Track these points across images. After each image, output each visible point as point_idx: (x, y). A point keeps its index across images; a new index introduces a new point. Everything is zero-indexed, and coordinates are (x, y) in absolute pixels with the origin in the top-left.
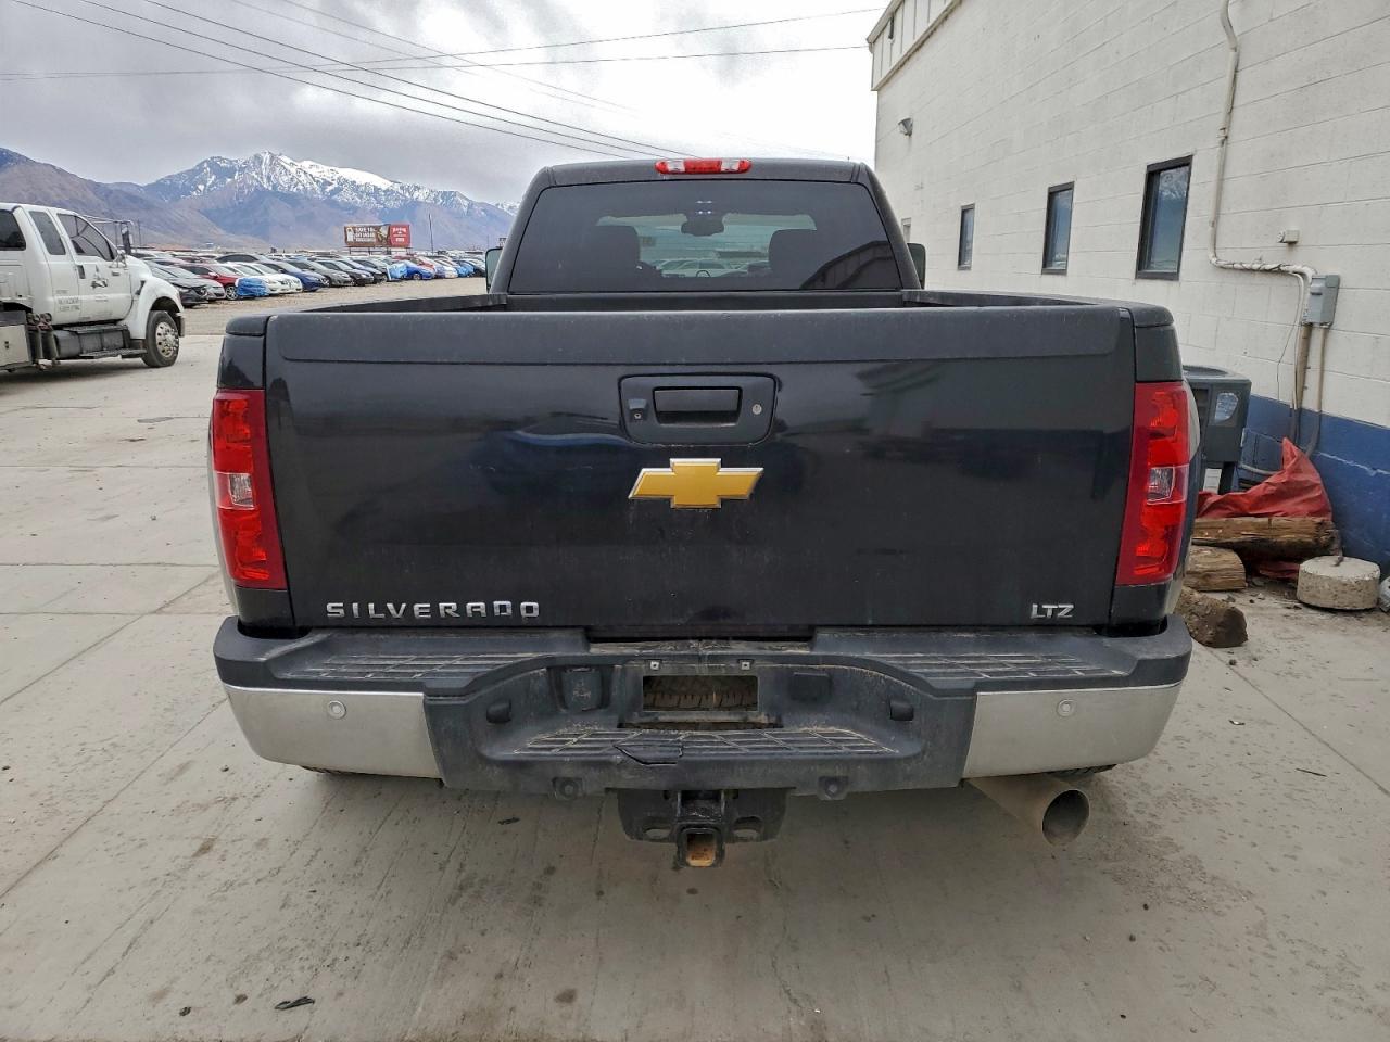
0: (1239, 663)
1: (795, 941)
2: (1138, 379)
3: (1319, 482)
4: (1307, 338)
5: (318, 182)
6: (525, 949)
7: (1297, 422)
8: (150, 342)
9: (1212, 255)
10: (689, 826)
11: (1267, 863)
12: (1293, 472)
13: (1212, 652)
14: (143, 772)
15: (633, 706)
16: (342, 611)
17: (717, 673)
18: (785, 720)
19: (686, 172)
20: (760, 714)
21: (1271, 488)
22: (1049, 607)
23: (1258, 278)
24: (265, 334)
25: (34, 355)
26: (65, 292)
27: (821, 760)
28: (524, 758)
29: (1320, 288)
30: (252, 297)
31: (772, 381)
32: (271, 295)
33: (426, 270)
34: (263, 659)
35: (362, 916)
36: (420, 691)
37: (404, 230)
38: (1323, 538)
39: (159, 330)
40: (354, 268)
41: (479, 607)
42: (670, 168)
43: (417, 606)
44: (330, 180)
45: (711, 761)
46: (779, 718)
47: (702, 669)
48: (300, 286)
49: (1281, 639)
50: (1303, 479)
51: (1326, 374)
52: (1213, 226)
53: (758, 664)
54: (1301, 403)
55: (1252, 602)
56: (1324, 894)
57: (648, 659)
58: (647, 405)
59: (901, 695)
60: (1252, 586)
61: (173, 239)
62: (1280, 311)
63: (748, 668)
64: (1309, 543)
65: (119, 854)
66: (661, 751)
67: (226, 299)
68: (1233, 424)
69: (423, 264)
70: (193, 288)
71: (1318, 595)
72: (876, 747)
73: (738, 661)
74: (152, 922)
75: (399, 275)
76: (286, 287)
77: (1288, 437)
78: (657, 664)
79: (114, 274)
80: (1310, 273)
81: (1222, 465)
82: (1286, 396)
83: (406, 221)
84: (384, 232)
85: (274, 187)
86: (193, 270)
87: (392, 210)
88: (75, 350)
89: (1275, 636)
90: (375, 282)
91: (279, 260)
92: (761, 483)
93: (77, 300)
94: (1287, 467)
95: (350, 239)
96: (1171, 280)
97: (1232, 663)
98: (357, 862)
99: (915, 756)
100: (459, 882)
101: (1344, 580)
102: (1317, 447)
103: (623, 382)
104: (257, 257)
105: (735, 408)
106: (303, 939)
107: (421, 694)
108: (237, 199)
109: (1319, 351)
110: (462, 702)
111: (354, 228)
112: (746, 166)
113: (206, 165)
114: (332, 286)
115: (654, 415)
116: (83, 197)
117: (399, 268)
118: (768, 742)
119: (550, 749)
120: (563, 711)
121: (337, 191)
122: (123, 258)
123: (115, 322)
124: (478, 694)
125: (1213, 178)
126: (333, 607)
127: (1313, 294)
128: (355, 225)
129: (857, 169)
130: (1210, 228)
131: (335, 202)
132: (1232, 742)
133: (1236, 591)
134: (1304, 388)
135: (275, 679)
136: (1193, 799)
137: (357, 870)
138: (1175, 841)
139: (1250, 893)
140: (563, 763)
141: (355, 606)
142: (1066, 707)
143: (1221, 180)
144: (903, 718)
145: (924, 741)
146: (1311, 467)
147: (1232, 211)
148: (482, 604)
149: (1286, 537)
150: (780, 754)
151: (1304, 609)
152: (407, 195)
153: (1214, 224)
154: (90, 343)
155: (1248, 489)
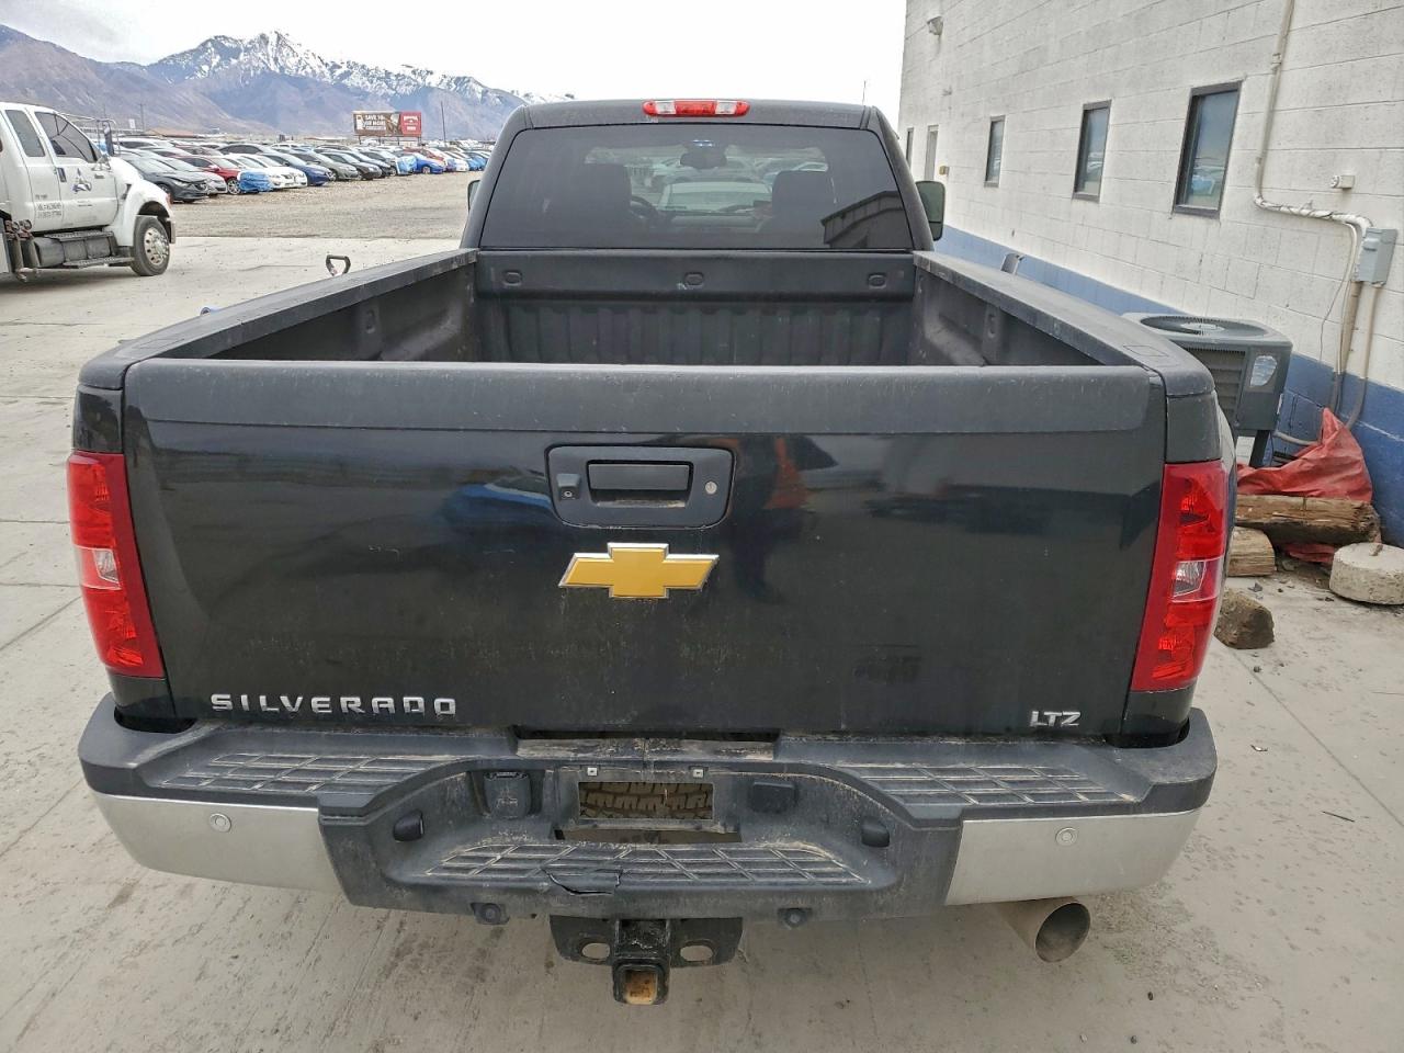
0: (1264, 669)
1: (760, 1035)
2: (1169, 459)
3: (1361, 458)
4: (1357, 296)
5: (327, 65)
6: (459, 1039)
7: (1340, 390)
8: (139, 250)
9: (1256, 195)
10: (627, 962)
11: (1287, 938)
12: (1333, 448)
13: (1235, 655)
14: (68, 792)
15: (568, 812)
16: (229, 703)
17: (664, 780)
18: (743, 832)
19: (678, 114)
20: (716, 823)
21: (1307, 464)
22: (1052, 716)
23: (1305, 225)
24: (122, 388)
25: (13, 264)
26: (45, 197)
27: (780, 892)
28: (436, 882)
29: (1376, 244)
30: (256, 192)
31: (730, 456)
32: (275, 190)
33: (436, 163)
34: (133, 765)
35: (285, 992)
36: (315, 807)
37: (416, 118)
38: (1362, 524)
39: (147, 237)
40: (361, 161)
41: (386, 703)
42: (659, 109)
43: (314, 700)
44: (339, 63)
45: (652, 891)
46: (737, 829)
47: (649, 776)
48: (305, 180)
49: (1310, 638)
50: (1343, 455)
51: (1374, 337)
52: (1260, 163)
53: (712, 772)
54: (1345, 367)
55: (1280, 591)
56: (1348, 981)
57: (583, 764)
58: (580, 481)
59: (874, 818)
60: (1281, 570)
61: (177, 124)
62: (1328, 265)
63: (701, 775)
64: (1344, 529)
65: (28, 903)
66: (596, 878)
67: (229, 193)
68: (1270, 390)
69: (432, 156)
70: (193, 183)
71: (1354, 588)
72: (846, 874)
73: (690, 768)
74: (54, 995)
75: (409, 169)
76: (289, 181)
77: (1329, 407)
78: (595, 769)
79: (97, 177)
80: (1364, 225)
81: (1255, 433)
82: (1330, 359)
83: (419, 109)
84: (395, 120)
85: (282, 69)
86: (193, 162)
87: (404, 96)
88: (59, 259)
89: (1303, 635)
90: (383, 177)
91: (284, 152)
92: (715, 570)
93: (59, 205)
94: (1327, 441)
95: (360, 126)
96: (1211, 217)
97: (1257, 670)
98: (287, 918)
99: (889, 889)
100: (397, 946)
101: (1383, 574)
102: (1361, 416)
103: (551, 452)
104: (261, 147)
105: (686, 488)
106: (215, 1024)
107: (316, 810)
108: (244, 81)
109: (1369, 313)
110: (362, 823)
111: (363, 115)
112: (742, 109)
113: (210, 44)
114: (338, 180)
115: (588, 492)
116: (85, 77)
117: (408, 161)
118: (720, 864)
119: (467, 870)
120: (488, 816)
121: (347, 75)
122: (107, 160)
123: (100, 228)
124: (381, 813)
125: (1262, 108)
126: (219, 699)
127: (1367, 249)
128: (364, 112)
129: (866, 113)
130: (1256, 165)
131: (345, 86)
132: (1253, 774)
133: (1265, 576)
134: (1350, 350)
135: (148, 787)
136: (1208, 850)
137: (285, 929)
138: (1186, 907)
139: (1267, 980)
140: (480, 888)
141: (244, 698)
142: (1067, 836)
143: (1272, 112)
144: (878, 843)
145: (899, 873)
146: (1352, 440)
147: (1283, 147)
148: (390, 700)
149: (1321, 521)
150: (733, 884)
151: (1336, 600)
152: (419, 80)
153: (1262, 160)
154: (74, 251)
155: (1284, 464)
